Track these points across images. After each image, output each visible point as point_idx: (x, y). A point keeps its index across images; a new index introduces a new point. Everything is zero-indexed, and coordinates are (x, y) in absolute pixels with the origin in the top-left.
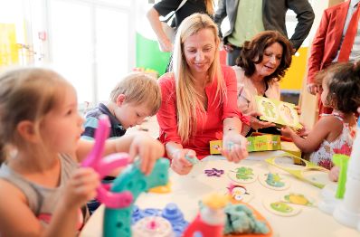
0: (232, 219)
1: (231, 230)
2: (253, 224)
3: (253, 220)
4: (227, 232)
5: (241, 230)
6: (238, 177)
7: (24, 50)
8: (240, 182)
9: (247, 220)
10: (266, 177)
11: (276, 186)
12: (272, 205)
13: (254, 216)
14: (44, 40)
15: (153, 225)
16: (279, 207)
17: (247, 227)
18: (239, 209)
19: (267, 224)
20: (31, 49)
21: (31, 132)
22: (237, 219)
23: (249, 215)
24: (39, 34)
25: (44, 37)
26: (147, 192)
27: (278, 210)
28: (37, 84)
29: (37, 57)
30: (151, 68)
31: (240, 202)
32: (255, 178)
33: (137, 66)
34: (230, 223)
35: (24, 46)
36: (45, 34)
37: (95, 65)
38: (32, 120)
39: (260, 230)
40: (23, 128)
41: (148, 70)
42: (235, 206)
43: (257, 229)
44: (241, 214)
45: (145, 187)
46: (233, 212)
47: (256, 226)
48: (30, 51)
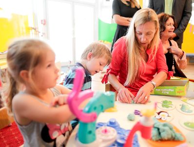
0: (161, 131)
1: (160, 138)
2: (174, 135)
3: (174, 133)
4: (158, 139)
5: (166, 138)
6: (163, 106)
7: (33, 30)
8: (165, 109)
9: (170, 132)
10: (181, 106)
11: (188, 112)
12: (185, 124)
13: (174, 129)
14: (44, 24)
15: (106, 131)
16: (190, 125)
17: (170, 137)
18: (165, 125)
19: (182, 135)
20: (37, 30)
21: (27, 76)
22: (164, 131)
23: (171, 129)
24: (42, 21)
25: (45, 23)
26: (103, 112)
27: (189, 126)
28: (31, 49)
29: (40, 34)
30: (107, 41)
31: (165, 121)
32: (174, 107)
33: (99, 40)
34: (160, 133)
35: (33, 29)
36: (45, 21)
37: (74, 39)
38: (28, 70)
39: (178, 139)
40: (23, 74)
41: (106, 42)
42: (162, 123)
43: (176, 138)
44: (166, 128)
45: (103, 109)
46: (161, 127)
47: (175, 136)
48: (36, 31)
